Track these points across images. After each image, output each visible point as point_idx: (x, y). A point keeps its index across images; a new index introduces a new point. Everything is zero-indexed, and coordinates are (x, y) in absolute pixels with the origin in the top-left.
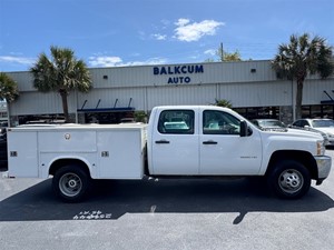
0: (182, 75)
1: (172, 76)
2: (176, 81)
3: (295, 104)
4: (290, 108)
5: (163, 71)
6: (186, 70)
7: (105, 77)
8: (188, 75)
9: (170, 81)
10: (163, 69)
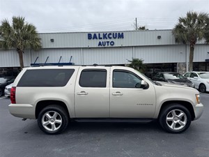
0: (108, 40)
1: (101, 41)
3: (188, 61)
4: (185, 64)
5: (95, 37)
6: (111, 36)
7: (52, 40)
8: (113, 40)
9: (100, 44)
10: (95, 35)
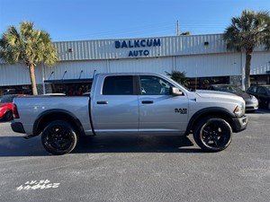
0: (141, 48)
3: (244, 73)
5: (124, 45)
7: (70, 50)
8: (147, 48)
10: (124, 42)
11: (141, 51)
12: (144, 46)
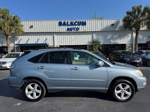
1: (70, 27)
2: (71, 29)
3: (134, 43)
7: (32, 26)
8: (78, 26)
9: (68, 29)
10: (64, 22)
11: (74, 28)
12: (76, 25)
